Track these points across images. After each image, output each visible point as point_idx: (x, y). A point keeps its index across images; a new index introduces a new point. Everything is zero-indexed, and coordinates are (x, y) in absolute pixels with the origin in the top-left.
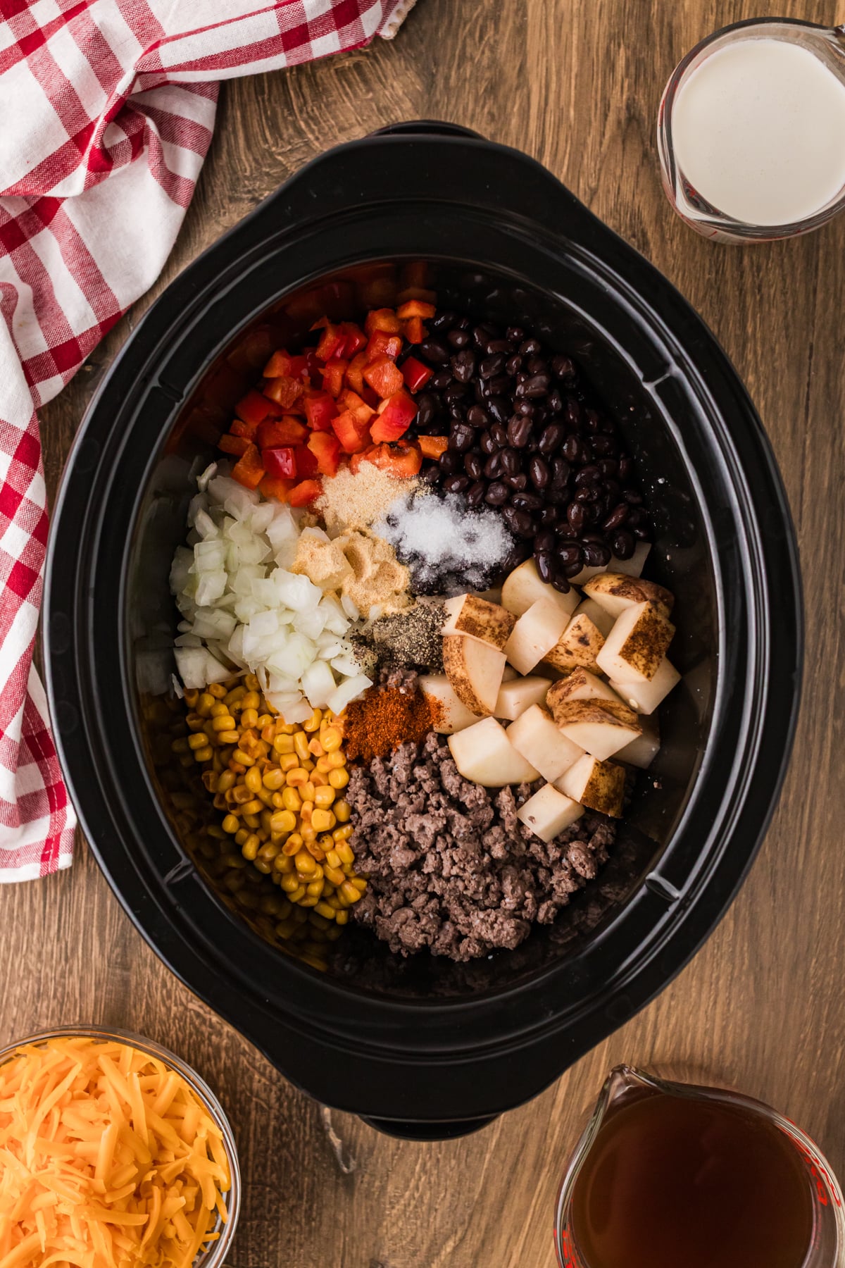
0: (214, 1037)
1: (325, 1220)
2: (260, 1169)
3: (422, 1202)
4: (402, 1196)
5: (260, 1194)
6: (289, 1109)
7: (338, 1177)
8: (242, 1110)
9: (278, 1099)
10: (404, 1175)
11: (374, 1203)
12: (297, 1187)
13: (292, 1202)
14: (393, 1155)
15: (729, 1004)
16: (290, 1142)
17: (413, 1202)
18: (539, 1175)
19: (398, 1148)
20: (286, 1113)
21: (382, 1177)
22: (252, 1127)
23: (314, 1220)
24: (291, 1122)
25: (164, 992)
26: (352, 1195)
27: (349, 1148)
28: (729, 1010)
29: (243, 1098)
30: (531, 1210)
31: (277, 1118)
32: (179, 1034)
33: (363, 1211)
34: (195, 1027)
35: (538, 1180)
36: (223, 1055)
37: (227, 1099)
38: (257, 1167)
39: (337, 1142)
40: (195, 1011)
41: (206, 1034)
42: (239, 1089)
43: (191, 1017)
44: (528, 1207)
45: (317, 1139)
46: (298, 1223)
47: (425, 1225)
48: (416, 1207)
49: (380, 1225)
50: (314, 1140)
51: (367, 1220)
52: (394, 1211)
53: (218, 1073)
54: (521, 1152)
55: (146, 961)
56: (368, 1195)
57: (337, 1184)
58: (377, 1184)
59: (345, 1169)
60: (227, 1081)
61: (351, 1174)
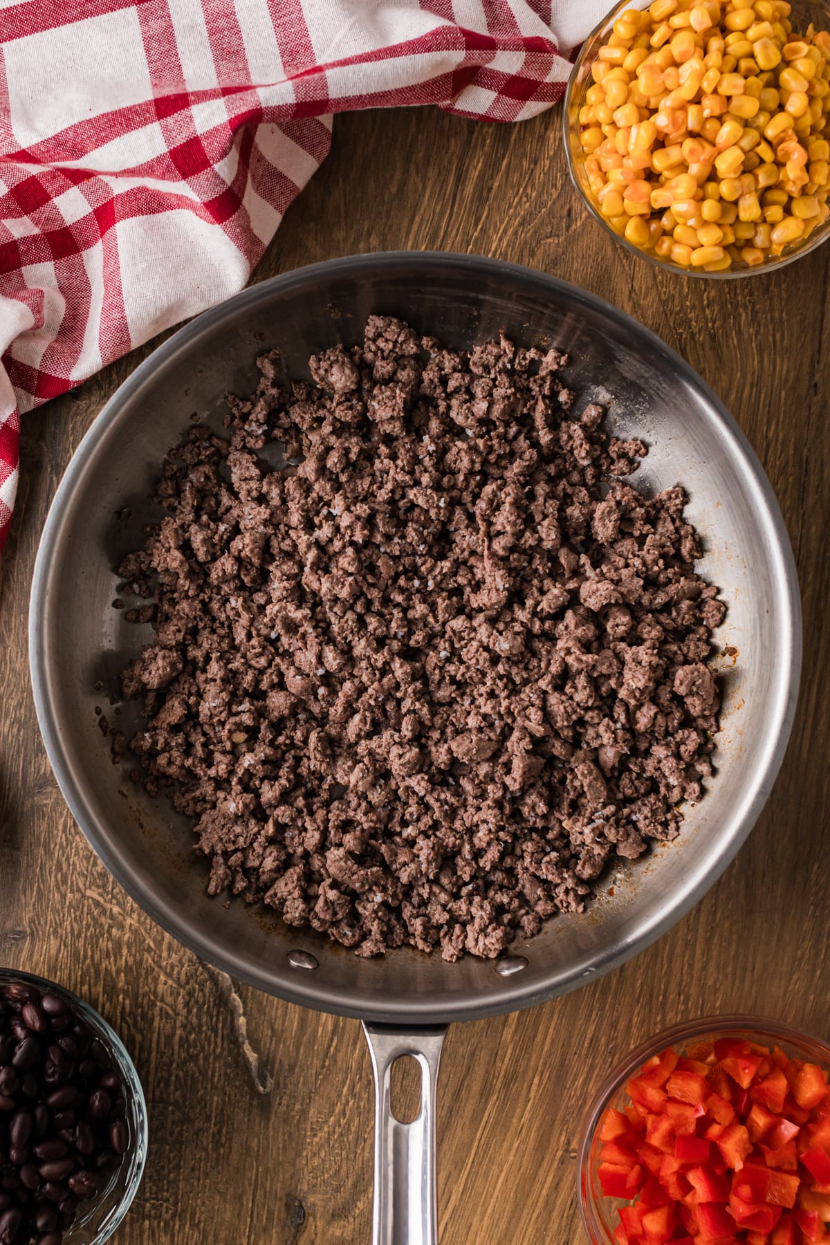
0: (114, 931)
1: (235, 1146)
2: (162, 1084)
3: (349, 1129)
4: (326, 1122)
5: (161, 1114)
6: (198, 1017)
7: (252, 1098)
8: (144, 1016)
9: (186, 1004)
10: (328, 1098)
11: (293, 1129)
12: (205, 1107)
13: (198, 1124)
14: (317, 1074)
15: (715, 912)
16: (197, 1055)
17: (338, 1130)
18: (486, 1103)
19: (323, 1067)
20: (195, 1021)
21: (303, 1099)
22: (155, 1036)
23: (223, 1146)
24: (201, 1031)
25: (59, 876)
26: (268, 1119)
27: (266, 1064)
28: (714, 919)
29: (145, 1002)
30: (476, 1144)
31: (184, 1026)
32: (75, 924)
33: (280, 1138)
34: (93, 918)
35: (485, 1108)
36: (125, 951)
37: (127, 1002)
38: (159, 1082)
39: (252, 1057)
40: (94, 900)
41: (106, 927)
42: (141, 991)
43: (89, 906)
44: (472, 1141)
45: (230, 1053)
46: (205, 1149)
47: (352, 1156)
48: (341, 1134)
49: (299, 1154)
50: (225, 1053)
51: (285, 1148)
52: (316, 1140)
53: (118, 972)
54: (466, 1076)
55: (39, 839)
56: (287, 1120)
57: (251, 1105)
58: (298, 1107)
59: (261, 1089)
60: (127, 982)
61: (268, 1095)
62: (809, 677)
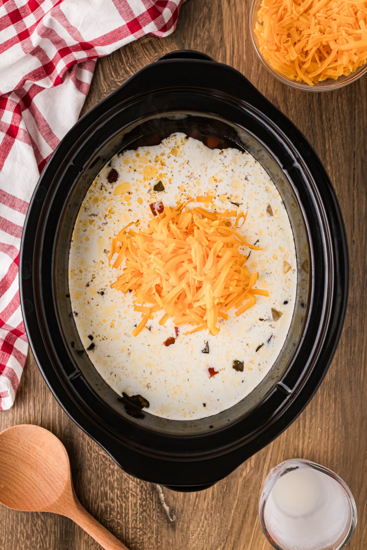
0: (111, 466)
1: (164, 542)
2: (134, 522)
3: (205, 532)
4: (197, 530)
5: (135, 532)
6: (146, 495)
7: (168, 523)
8: (125, 497)
9: (141, 491)
10: (197, 521)
11: (185, 534)
12: (151, 529)
13: (149, 535)
14: (192, 513)
15: (334, 439)
16: (146, 509)
17: (201, 533)
18: (255, 518)
19: (194, 510)
20: (144, 497)
21: (187, 523)
22: (130, 504)
23: (159, 542)
24: (147, 500)
25: (89, 447)
26: (175, 531)
27: (172, 510)
28: (334, 442)
29: (125, 491)
30: (253, 533)
31: (140, 499)
32: (96, 465)
33: (180, 537)
34: (103, 462)
35: (255, 520)
36: (116, 473)
37: (119, 492)
38: (133, 521)
39: (167, 508)
40: (102, 455)
41: (108, 465)
42: (123, 488)
43: (101, 457)
44: (252, 532)
45: (158, 508)
46: (152, 544)
47: (207, 542)
48: (203, 534)
49: (188, 543)
51: (182, 541)
52: (194, 537)
53: (114, 481)
54: (247, 508)
55: (80, 434)
56: (182, 530)
57: (168, 526)
58: (186, 525)
59: (171, 520)
60: (118, 485)
61: (174, 522)
62: (361, 349)
